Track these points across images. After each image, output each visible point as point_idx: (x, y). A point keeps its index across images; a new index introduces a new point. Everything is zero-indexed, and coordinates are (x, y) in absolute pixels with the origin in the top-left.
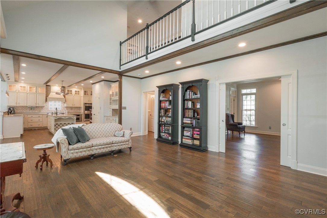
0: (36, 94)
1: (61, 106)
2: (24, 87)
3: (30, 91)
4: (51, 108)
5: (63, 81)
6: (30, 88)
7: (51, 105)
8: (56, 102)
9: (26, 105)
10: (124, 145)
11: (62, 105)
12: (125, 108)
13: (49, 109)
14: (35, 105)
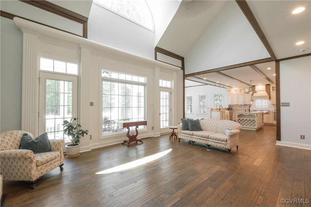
0: (244, 95)
1: (267, 103)
2: (236, 90)
3: (240, 92)
4: (258, 106)
5: (251, 81)
6: (240, 90)
7: (258, 103)
8: (262, 100)
9: (237, 104)
10: (220, 143)
11: (269, 102)
12: (287, 105)
13: (256, 107)
14: (243, 104)
